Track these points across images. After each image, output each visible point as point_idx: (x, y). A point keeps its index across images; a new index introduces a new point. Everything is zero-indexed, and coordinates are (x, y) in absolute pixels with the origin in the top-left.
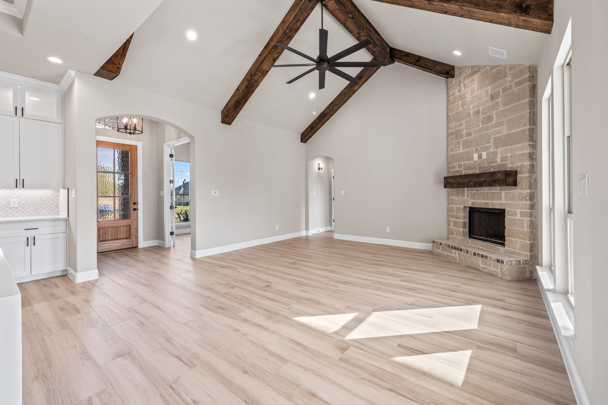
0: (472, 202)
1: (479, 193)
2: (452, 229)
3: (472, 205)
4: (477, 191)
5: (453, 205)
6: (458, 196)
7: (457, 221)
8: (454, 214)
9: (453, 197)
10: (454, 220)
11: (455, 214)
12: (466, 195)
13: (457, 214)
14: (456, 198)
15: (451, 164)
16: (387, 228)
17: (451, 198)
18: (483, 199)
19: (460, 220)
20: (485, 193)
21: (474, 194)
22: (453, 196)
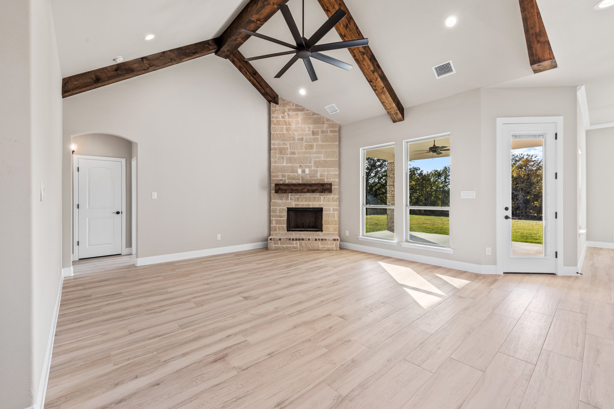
0: (295, 204)
1: (303, 197)
2: (275, 227)
3: (296, 206)
4: (301, 195)
5: (275, 206)
6: (282, 200)
7: (281, 220)
8: (276, 215)
9: (276, 201)
10: (277, 220)
11: (278, 214)
12: (290, 199)
13: (280, 214)
14: (280, 201)
15: (275, 173)
16: (218, 235)
17: (274, 202)
18: (306, 201)
19: (284, 219)
20: (307, 197)
21: (298, 199)
22: (275, 199)
